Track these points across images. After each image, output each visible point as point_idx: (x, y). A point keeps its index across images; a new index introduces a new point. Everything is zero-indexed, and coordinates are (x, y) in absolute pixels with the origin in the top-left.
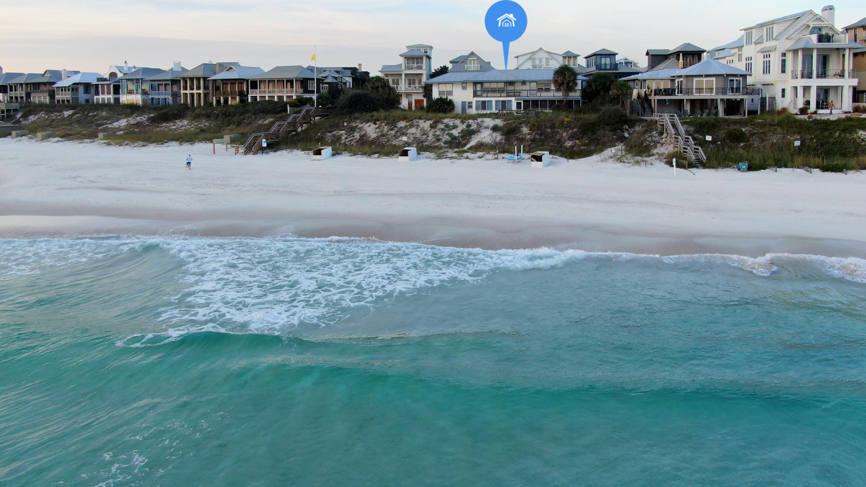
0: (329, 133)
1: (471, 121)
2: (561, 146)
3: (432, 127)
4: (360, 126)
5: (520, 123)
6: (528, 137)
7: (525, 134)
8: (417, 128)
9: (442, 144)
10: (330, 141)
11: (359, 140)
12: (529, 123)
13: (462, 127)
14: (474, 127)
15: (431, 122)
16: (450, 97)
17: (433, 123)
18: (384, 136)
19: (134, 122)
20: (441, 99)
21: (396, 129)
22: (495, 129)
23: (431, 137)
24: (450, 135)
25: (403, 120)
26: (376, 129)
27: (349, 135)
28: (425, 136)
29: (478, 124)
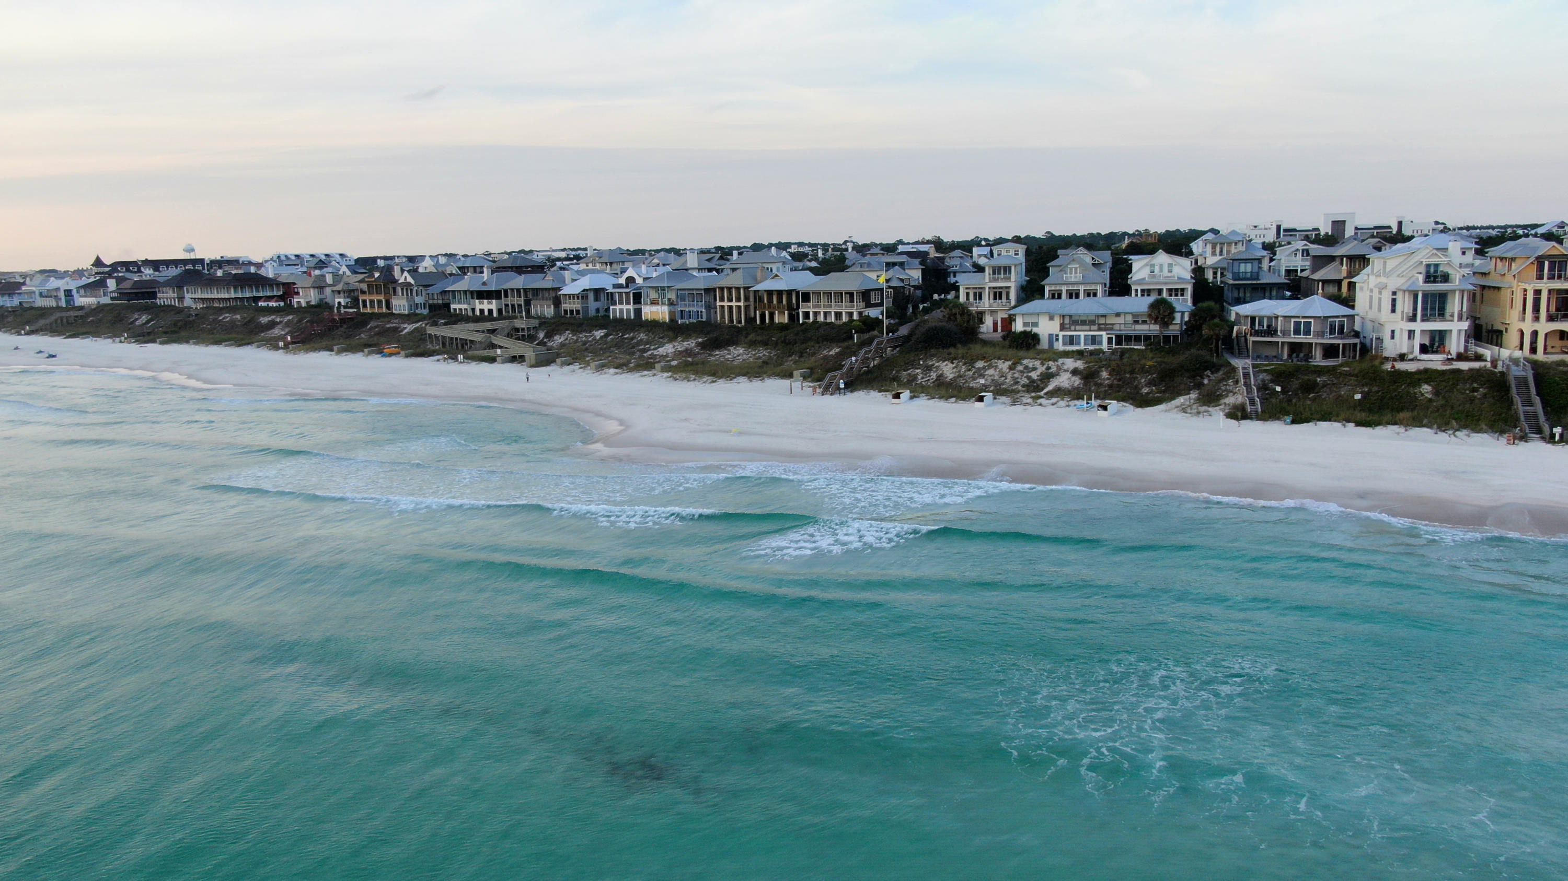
0: (905, 371)
1: (1051, 363)
2: (1138, 393)
3: (1011, 368)
4: (937, 364)
5: (1100, 367)
6: (1106, 382)
7: (1104, 379)
8: (995, 370)
9: (1020, 388)
10: (905, 380)
11: (936, 380)
12: (1109, 366)
13: (1042, 369)
14: (1054, 369)
15: (1009, 363)
16: (1035, 330)
17: (1012, 364)
18: (961, 377)
19: (683, 349)
20: (1024, 333)
21: (974, 370)
22: (1075, 372)
23: (1009, 380)
24: (1029, 378)
25: (982, 360)
26: (953, 368)
27: (926, 375)
28: (1003, 379)
29: (1058, 366)
